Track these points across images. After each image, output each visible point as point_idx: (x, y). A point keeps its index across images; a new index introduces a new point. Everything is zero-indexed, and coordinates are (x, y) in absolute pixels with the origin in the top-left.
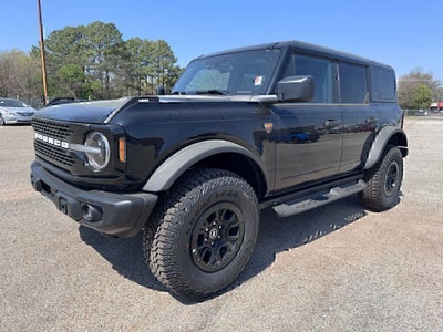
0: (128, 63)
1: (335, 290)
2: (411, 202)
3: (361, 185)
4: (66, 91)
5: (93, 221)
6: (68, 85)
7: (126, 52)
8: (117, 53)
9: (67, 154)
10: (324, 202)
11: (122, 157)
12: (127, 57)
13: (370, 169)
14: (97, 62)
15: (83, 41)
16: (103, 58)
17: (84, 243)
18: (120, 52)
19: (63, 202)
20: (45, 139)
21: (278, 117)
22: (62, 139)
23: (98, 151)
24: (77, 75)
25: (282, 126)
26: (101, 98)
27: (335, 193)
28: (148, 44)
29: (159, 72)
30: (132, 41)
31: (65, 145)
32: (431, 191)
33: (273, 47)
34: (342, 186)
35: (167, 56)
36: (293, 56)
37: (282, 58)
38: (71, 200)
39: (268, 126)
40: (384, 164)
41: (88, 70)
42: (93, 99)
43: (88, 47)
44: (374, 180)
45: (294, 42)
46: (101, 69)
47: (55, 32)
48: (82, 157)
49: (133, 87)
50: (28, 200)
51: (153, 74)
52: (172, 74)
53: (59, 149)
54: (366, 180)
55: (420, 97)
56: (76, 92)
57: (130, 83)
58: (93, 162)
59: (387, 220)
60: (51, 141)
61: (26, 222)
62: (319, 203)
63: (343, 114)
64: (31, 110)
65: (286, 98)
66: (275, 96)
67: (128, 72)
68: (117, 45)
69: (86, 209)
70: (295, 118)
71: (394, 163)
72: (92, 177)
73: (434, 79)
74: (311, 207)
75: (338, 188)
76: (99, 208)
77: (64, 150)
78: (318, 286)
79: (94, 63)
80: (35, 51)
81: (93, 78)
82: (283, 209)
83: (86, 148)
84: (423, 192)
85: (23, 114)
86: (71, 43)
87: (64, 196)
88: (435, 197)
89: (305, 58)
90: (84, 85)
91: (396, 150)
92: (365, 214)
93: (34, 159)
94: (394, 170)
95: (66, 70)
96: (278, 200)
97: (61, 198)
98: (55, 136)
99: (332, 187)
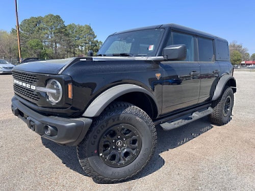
0: (68, 39)
1: (201, 175)
2: (238, 119)
3: (210, 110)
4: (32, 55)
5: (51, 135)
6: (33, 51)
7: (67, 32)
8: (61, 32)
9: (35, 93)
10: (190, 121)
11: (70, 96)
12: (67, 35)
13: (215, 101)
14: (50, 37)
15: (42, 25)
16: (53, 35)
17: (44, 147)
18: (63, 32)
19: (32, 123)
20: (20, 83)
21: (164, 70)
22: (31, 83)
23: (55, 91)
24: (38, 45)
25: (166, 75)
26: (52, 58)
27: (196, 115)
28: (80, 27)
29: (86, 43)
30: (70, 26)
31: (33, 88)
32: (249, 113)
33: (160, 27)
34: (200, 111)
35: (90, 34)
36: (172, 33)
37: (165, 34)
38: (37, 123)
39: (158, 75)
40: (223, 98)
41: (45, 42)
42: (48, 59)
43: (44, 29)
44: (218, 107)
45: (173, 24)
46: (52, 41)
47: (25, 20)
48: (44, 95)
49: (71, 52)
50: (10, 120)
51: (82, 44)
52: (93, 44)
53: (30, 90)
54: (213, 107)
55: (236, 58)
56: (38, 55)
57: (69, 50)
58: (51, 99)
59: (225, 131)
60: (24, 85)
61: (8, 134)
62: (187, 122)
63: (200, 67)
64: (11, 65)
65: (169, 58)
66: (162, 57)
67: (68, 44)
68: (62, 28)
69: (46, 128)
70: (174, 70)
71: (229, 96)
72: (50, 108)
73: (243, 48)
74: (183, 124)
75: (197, 112)
76: (55, 128)
77: (32, 91)
78: (190, 173)
79: (48, 38)
80: (13, 31)
81: (48, 47)
82: (167, 126)
83: (47, 90)
84: (244, 113)
85: (6, 68)
86: (35, 27)
87: (32, 119)
88: (251, 116)
89: (179, 34)
90: (42, 51)
91: (230, 89)
92: (212, 127)
93: (13, 95)
94: (229, 101)
95: (32, 42)
96: (163, 120)
97: (31, 121)
98: (27, 82)
99: (194, 112)
